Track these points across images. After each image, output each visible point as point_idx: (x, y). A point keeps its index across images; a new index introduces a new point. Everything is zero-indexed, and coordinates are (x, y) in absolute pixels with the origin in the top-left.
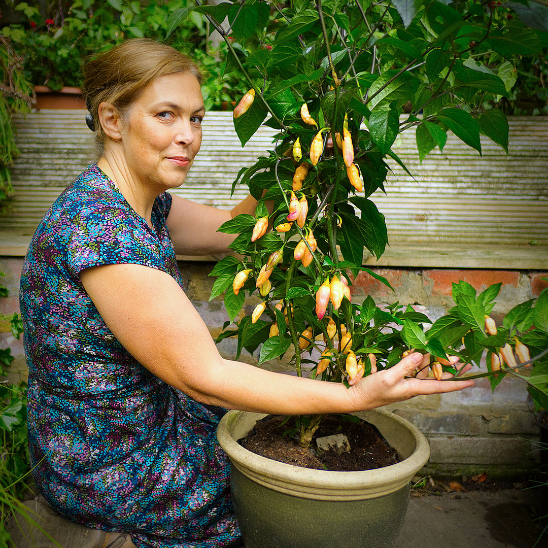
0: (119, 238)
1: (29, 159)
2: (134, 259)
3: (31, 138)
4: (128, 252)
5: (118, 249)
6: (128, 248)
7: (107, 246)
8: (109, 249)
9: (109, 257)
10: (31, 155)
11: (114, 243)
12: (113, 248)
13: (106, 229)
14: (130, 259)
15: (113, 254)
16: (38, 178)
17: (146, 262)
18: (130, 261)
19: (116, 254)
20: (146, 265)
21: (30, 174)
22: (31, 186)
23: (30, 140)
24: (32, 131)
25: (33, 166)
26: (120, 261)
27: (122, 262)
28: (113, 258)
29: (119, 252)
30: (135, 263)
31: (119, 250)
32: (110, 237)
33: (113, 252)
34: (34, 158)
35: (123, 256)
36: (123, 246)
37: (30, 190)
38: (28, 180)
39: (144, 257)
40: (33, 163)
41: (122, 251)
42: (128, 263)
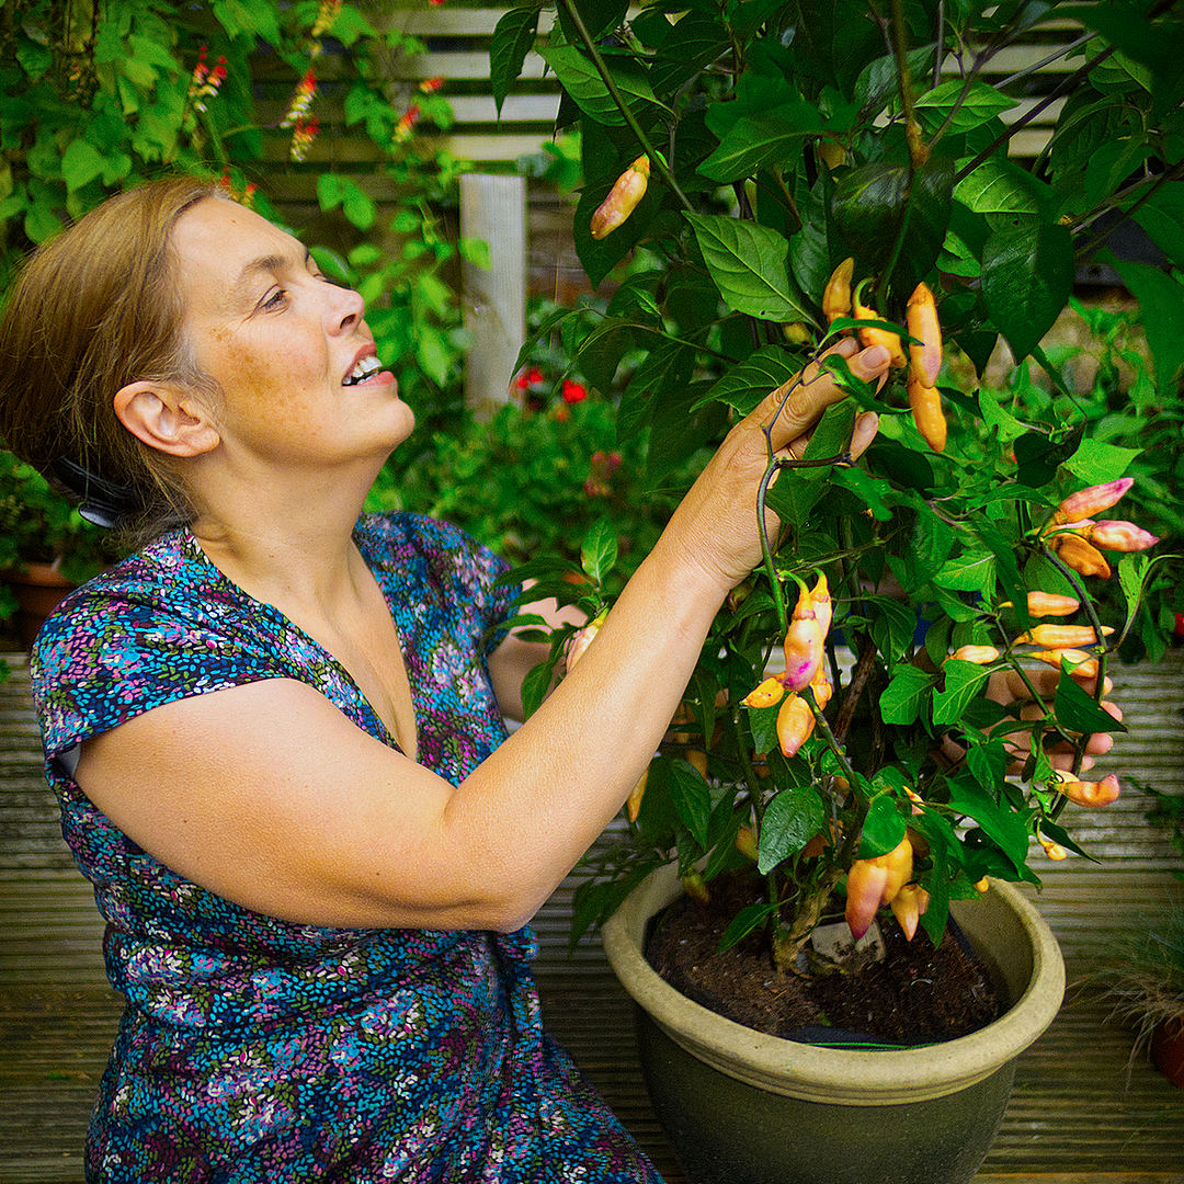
0: (107, 661)
1: (14, 793)
2: (158, 696)
3: (19, 735)
4: (140, 686)
5: (112, 688)
6: (135, 676)
7: (87, 691)
8: (94, 695)
9: (101, 712)
10: (21, 784)
11: (99, 677)
12: (101, 690)
13: (73, 650)
14: (147, 699)
15: (107, 703)
16: (41, 845)
17: (193, 685)
18: (149, 705)
19: (113, 701)
20: (195, 694)
21: (20, 837)
22: (24, 867)
23: (15, 741)
24: (19, 715)
25: (27, 814)
26: (125, 714)
27: (131, 713)
28: (110, 713)
29: (118, 695)
30: (162, 703)
31: (117, 688)
32: (85, 667)
33: (105, 698)
34: (27, 792)
35: (129, 701)
36: (122, 676)
37: (22, 880)
38: (15, 853)
39: (186, 675)
40: (27, 806)
41: (123, 689)
42: (144, 710)
